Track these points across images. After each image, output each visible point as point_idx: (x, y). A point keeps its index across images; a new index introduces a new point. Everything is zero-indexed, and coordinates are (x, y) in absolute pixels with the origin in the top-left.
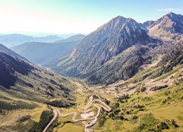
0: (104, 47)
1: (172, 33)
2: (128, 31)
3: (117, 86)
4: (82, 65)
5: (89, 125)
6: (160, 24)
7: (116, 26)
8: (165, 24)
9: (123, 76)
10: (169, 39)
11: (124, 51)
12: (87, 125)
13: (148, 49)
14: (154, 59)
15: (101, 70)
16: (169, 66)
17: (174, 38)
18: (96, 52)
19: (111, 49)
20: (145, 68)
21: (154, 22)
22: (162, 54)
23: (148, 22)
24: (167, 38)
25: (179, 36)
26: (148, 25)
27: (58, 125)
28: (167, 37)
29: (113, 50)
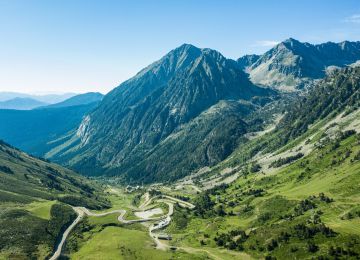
0: (157, 106)
1: (295, 77)
2: (208, 71)
3: (198, 178)
4: (107, 148)
5: (156, 227)
6: (270, 62)
7: (179, 64)
8: (281, 60)
9: (206, 158)
10: (292, 88)
11: (203, 113)
12: (152, 228)
13: (251, 107)
14: (268, 123)
15: (154, 154)
16: (300, 125)
17: (301, 86)
18: (140, 119)
19: (174, 111)
20: (251, 138)
21: (258, 57)
22: (283, 112)
23: (246, 57)
24: (288, 86)
25: (311, 82)
26: (248, 64)
27: (91, 228)
28: (288, 84)
29: (178, 112)
